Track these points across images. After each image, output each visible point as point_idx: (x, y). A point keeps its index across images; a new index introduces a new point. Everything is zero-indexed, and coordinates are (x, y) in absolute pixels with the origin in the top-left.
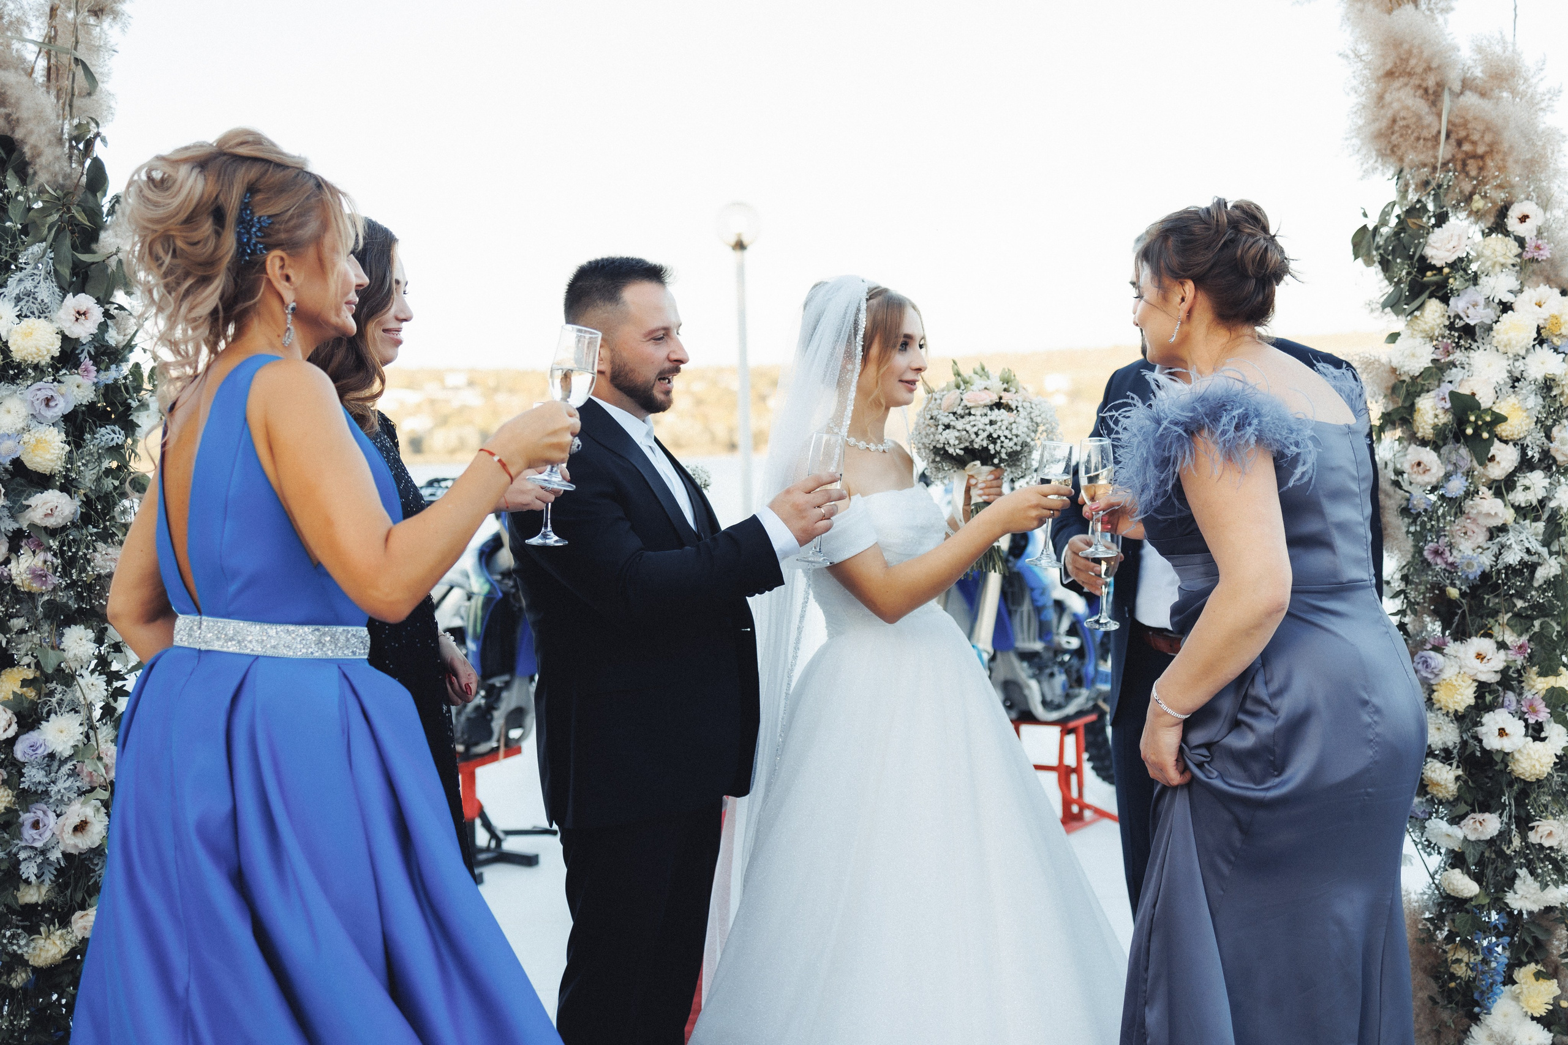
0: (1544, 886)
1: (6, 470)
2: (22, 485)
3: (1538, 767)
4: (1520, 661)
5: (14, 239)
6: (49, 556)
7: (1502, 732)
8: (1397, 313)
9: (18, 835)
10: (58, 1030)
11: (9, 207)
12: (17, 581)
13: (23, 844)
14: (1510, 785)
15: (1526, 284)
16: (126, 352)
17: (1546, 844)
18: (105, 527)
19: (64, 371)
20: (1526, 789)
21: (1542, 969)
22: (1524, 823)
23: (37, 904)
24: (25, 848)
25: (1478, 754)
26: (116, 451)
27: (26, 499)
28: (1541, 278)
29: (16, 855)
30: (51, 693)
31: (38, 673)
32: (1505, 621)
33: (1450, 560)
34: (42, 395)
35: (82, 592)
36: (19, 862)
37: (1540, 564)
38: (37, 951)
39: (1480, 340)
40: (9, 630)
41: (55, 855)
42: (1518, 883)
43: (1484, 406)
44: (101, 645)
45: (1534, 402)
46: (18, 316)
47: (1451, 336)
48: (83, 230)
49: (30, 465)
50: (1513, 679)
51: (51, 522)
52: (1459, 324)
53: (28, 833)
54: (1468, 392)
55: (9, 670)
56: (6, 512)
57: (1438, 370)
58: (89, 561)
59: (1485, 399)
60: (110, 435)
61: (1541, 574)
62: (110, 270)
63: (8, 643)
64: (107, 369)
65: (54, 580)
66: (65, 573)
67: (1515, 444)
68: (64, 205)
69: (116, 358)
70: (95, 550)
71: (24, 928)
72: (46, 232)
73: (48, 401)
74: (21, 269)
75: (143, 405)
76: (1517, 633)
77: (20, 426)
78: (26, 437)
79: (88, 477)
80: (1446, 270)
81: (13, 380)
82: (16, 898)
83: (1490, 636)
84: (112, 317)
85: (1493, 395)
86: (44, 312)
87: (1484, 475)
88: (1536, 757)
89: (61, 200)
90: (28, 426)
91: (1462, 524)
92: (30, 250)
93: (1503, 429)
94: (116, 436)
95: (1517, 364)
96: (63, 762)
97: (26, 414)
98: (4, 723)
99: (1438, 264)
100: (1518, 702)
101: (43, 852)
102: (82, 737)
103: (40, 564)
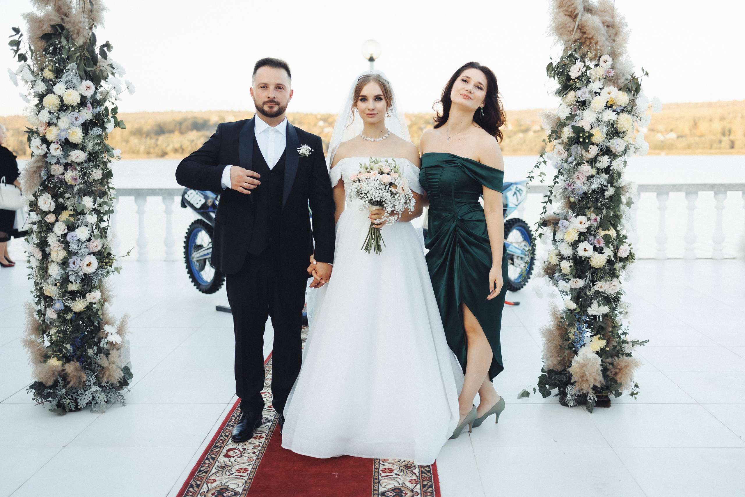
0: (599, 305)
1: (63, 142)
2: (68, 147)
3: (599, 262)
4: (595, 224)
5: (64, 61)
6: (77, 172)
7: (585, 250)
8: (560, 96)
9: (68, 266)
10: (82, 333)
11: (63, 50)
12: (67, 181)
13: (70, 269)
14: (590, 269)
15: (606, 85)
16: (103, 102)
17: (600, 291)
18: (96, 163)
19: (82, 108)
20: (595, 271)
21: (602, 336)
22: (593, 282)
23: (75, 291)
24: (71, 271)
25: (578, 258)
26: (99, 136)
27: (69, 152)
28: (611, 83)
29: (68, 273)
30: (79, 219)
31: (74, 213)
32: (592, 211)
33: (573, 188)
34: (75, 116)
35: (88, 185)
36: (68, 276)
37: (607, 190)
38: (75, 306)
39: (588, 106)
40: (65, 197)
41: (80, 274)
42: (592, 306)
43: (586, 131)
44: (95, 204)
45: (605, 129)
46: (66, 89)
47: (576, 105)
48: (88, 59)
49: (70, 141)
50: (592, 231)
51: (78, 161)
52: (579, 100)
53: (71, 265)
54: (580, 126)
55: (64, 211)
56: (63, 156)
57: (571, 117)
58: (90, 174)
59: (587, 128)
60: (97, 131)
61: (607, 194)
62: (97, 73)
63: (64, 201)
64: (96, 108)
65: (80, 180)
66: (83, 178)
67: (597, 146)
68: (81, 50)
69: (100, 104)
70: (92, 171)
71: (70, 298)
72: (75, 59)
73: (76, 118)
74: (67, 72)
75: (109, 121)
76: (596, 214)
77: (67, 126)
78: (69, 130)
79: (90, 146)
80: (576, 80)
81: (64, 111)
82: (67, 287)
83: (585, 215)
84: (98, 89)
85: (590, 127)
86: (75, 87)
87: (586, 157)
88: (598, 259)
89: (81, 48)
90: (70, 127)
91: (578, 174)
92: (70, 65)
93: (594, 139)
94: (99, 131)
95: (599, 116)
96: (83, 243)
97: (69, 123)
98: (63, 229)
99: (573, 78)
100: (594, 240)
101: (76, 273)
102: (89, 235)
103: (75, 175)
